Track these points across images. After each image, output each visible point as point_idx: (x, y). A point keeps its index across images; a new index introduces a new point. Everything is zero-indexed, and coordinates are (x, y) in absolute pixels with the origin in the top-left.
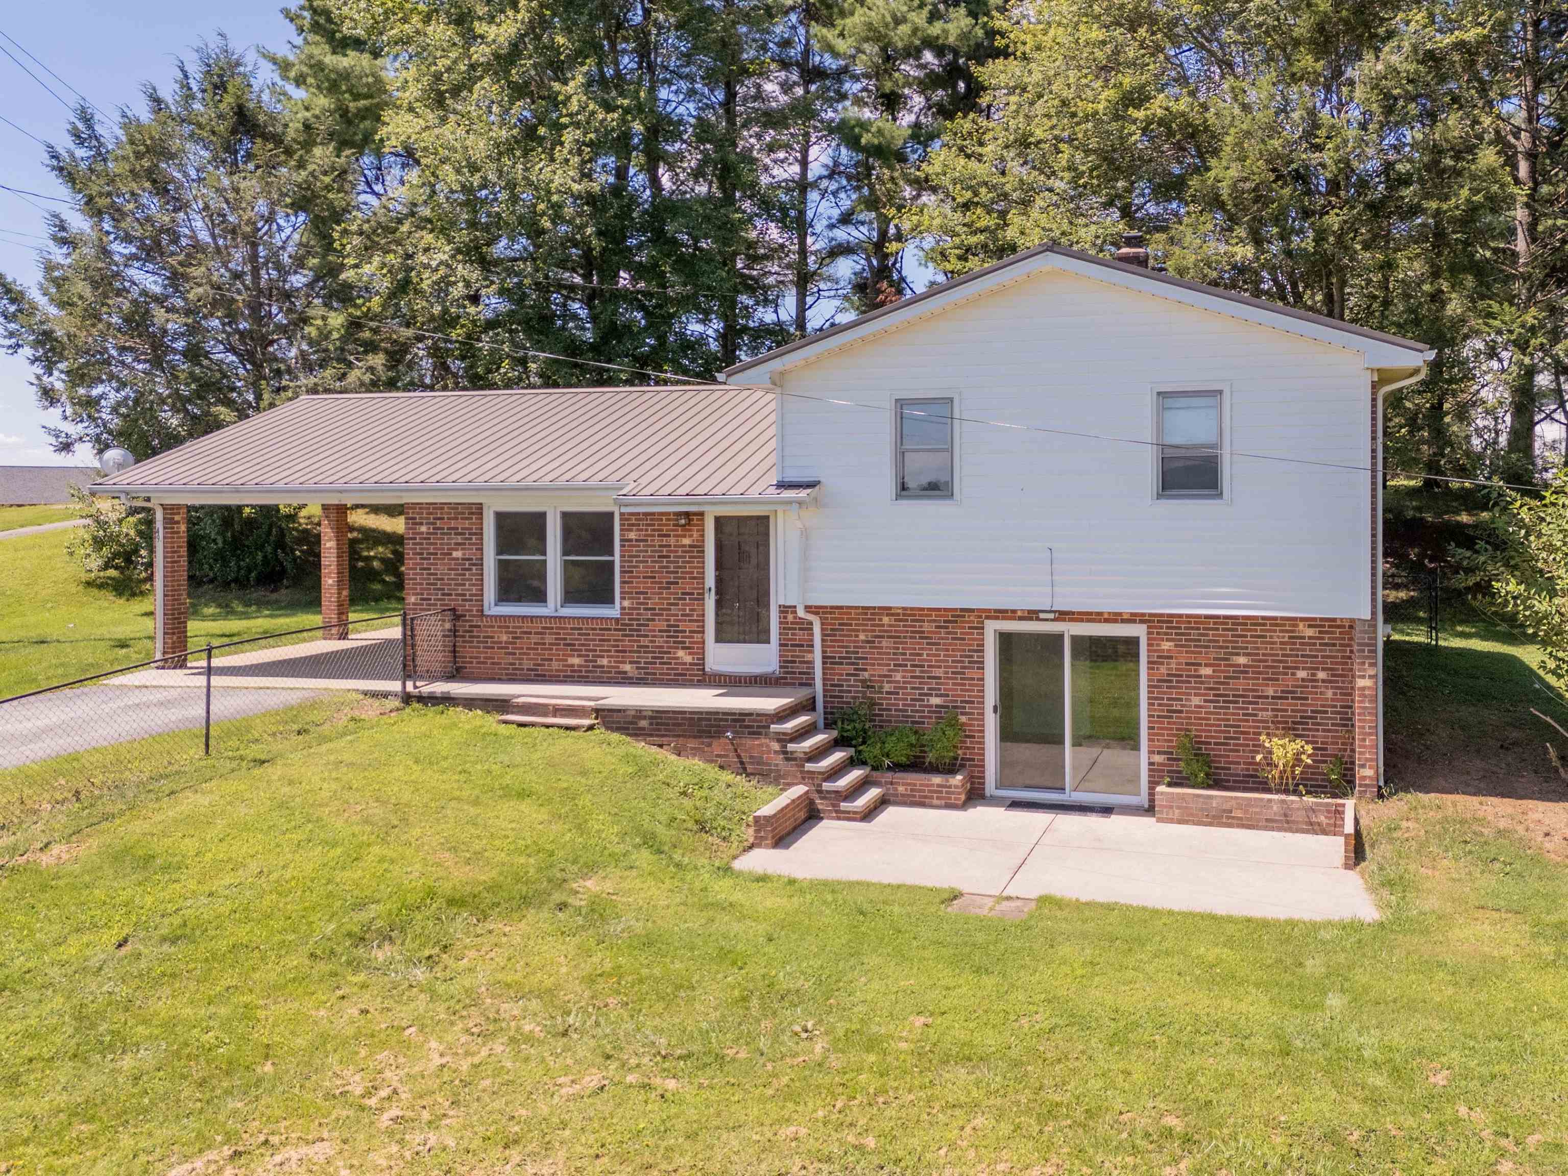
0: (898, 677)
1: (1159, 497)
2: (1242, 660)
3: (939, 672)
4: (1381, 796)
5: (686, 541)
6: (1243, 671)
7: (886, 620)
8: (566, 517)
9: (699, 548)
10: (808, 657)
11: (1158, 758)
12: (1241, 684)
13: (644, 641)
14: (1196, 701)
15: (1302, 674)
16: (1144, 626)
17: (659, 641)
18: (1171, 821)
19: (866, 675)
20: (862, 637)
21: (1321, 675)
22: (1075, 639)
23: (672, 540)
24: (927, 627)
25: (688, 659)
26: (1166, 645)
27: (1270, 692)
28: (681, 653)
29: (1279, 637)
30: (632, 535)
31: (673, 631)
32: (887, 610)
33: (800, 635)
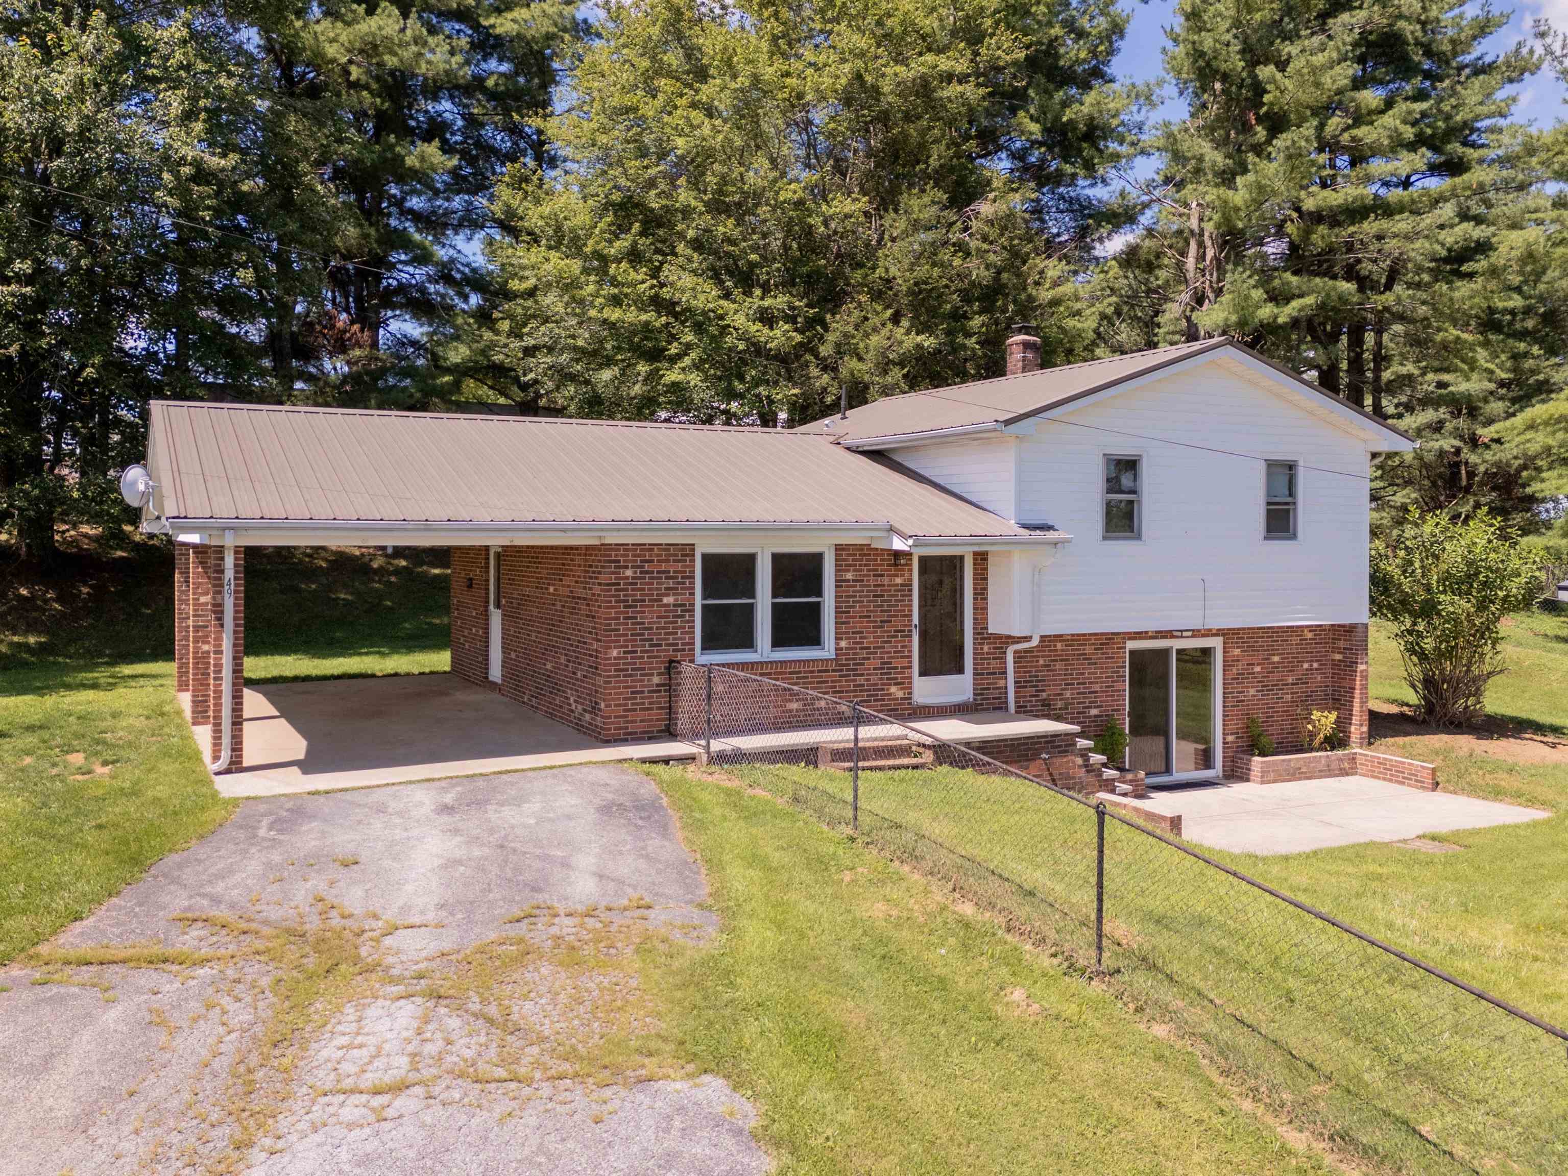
0: (1068, 694)
1: (1266, 538)
2: (1276, 659)
3: (1096, 688)
4: (1370, 744)
5: (899, 581)
6: (1276, 666)
7: (1059, 646)
8: (777, 558)
9: (908, 585)
10: (1001, 683)
11: (1230, 738)
12: (1276, 676)
13: (860, 680)
14: (1252, 692)
15: (1306, 666)
16: (1221, 639)
17: (874, 679)
18: (1269, 782)
19: (1044, 695)
20: (1041, 662)
21: (1315, 665)
22: (1179, 652)
23: (886, 580)
24: (1088, 650)
25: (900, 694)
26: (1237, 652)
27: (1290, 681)
28: (893, 689)
29: (1295, 640)
30: (849, 576)
31: (886, 668)
32: (1059, 637)
33: (994, 664)
